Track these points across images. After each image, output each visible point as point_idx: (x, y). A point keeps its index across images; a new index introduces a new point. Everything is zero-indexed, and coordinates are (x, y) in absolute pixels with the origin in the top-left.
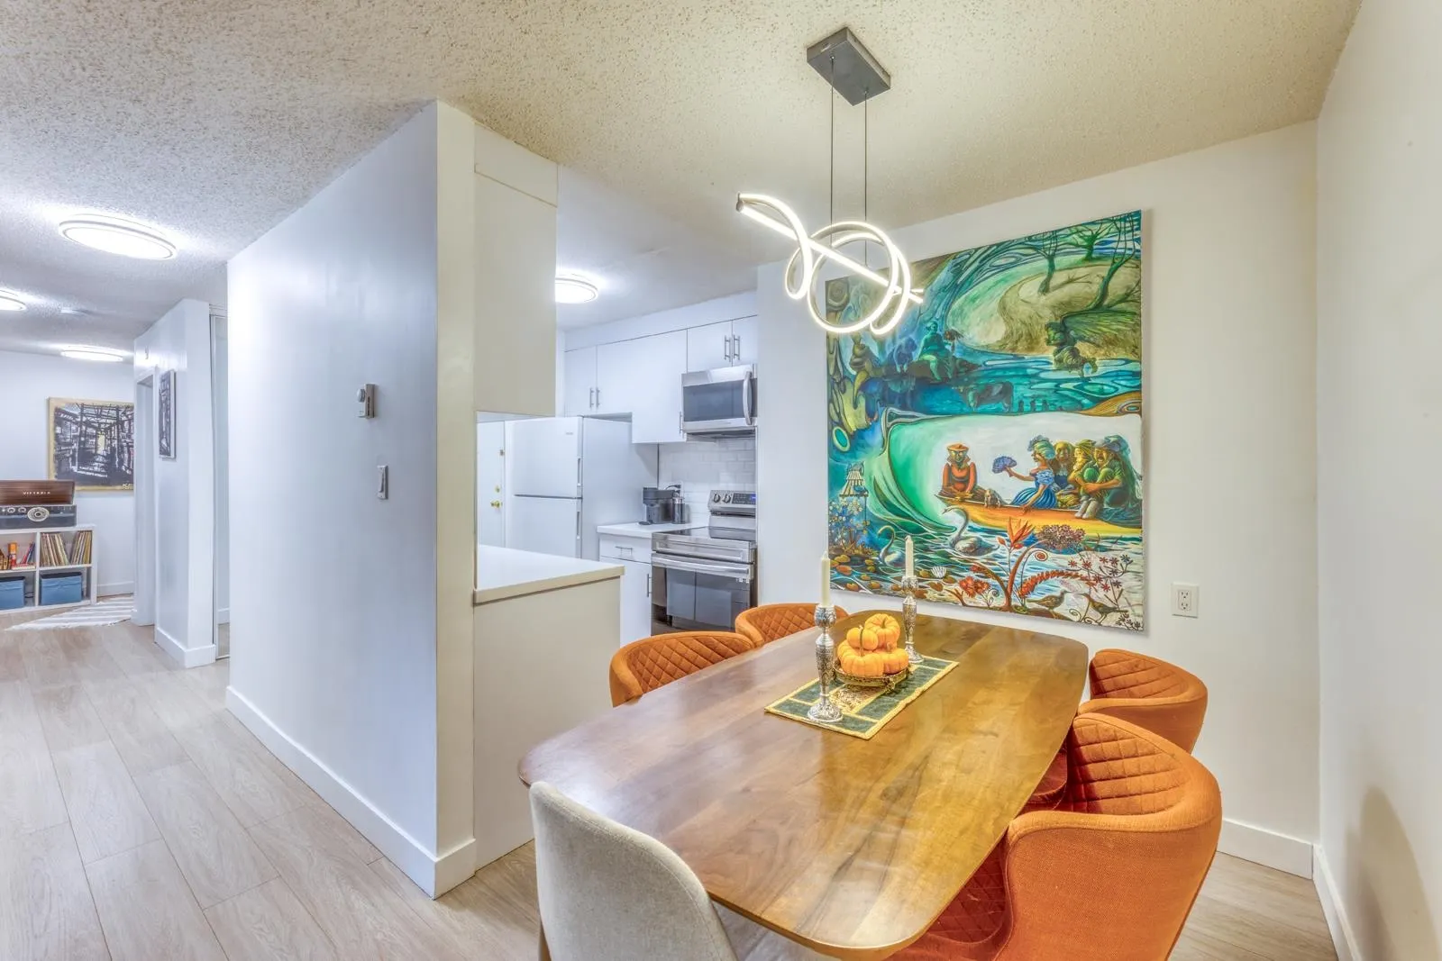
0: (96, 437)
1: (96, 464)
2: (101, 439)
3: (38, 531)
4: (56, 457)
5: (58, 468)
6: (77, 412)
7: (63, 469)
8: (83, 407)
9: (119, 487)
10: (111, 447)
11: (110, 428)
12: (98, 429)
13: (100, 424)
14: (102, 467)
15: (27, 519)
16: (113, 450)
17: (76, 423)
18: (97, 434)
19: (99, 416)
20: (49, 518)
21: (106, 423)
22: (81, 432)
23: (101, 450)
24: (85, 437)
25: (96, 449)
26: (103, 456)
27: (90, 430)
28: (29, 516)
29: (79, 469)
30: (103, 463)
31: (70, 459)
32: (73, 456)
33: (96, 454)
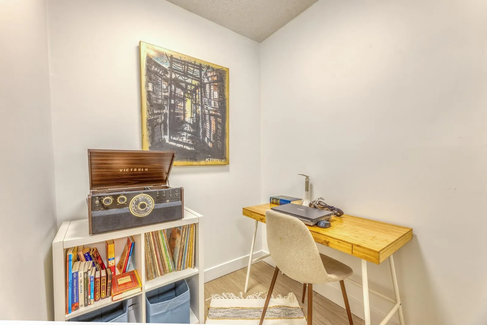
0: (183, 100)
1: (185, 134)
2: (188, 103)
3: (141, 232)
4: (150, 121)
5: (152, 137)
6: (166, 66)
7: (156, 139)
8: (172, 59)
9: (202, 163)
10: (196, 114)
11: (194, 91)
12: (185, 90)
13: (187, 84)
14: (190, 138)
15: (129, 214)
16: (197, 116)
17: (166, 80)
18: (184, 96)
19: (186, 74)
20: (155, 211)
21: (191, 84)
22: (171, 92)
23: (188, 119)
24: (174, 100)
25: (185, 116)
26: (190, 124)
27: (179, 92)
28: (131, 209)
29: (171, 140)
30: (189, 133)
31: (162, 126)
32: (164, 122)
33: (184, 122)
